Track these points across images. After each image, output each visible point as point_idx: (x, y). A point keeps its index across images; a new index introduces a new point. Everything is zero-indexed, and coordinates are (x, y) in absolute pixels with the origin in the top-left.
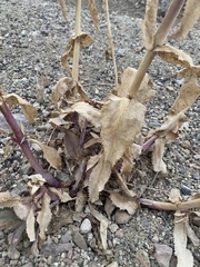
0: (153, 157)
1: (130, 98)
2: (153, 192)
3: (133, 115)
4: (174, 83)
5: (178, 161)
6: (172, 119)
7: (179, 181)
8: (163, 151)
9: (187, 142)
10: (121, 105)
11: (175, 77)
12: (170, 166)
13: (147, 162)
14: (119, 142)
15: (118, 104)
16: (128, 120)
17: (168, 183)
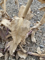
0: (32, 37)
1: (23, 18)
2: (32, 49)
3: (25, 26)
4: (36, 13)
5: (39, 37)
6: (38, 25)
7: (39, 44)
8: (34, 35)
9: (41, 31)
10: (20, 21)
11: (37, 11)
12: (36, 39)
13: (29, 38)
14: (19, 36)
15: (18, 20)
16: (23, 28)
17: (36, 45)
